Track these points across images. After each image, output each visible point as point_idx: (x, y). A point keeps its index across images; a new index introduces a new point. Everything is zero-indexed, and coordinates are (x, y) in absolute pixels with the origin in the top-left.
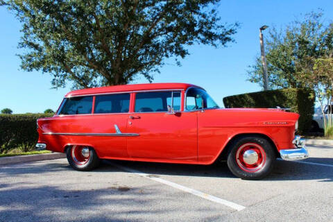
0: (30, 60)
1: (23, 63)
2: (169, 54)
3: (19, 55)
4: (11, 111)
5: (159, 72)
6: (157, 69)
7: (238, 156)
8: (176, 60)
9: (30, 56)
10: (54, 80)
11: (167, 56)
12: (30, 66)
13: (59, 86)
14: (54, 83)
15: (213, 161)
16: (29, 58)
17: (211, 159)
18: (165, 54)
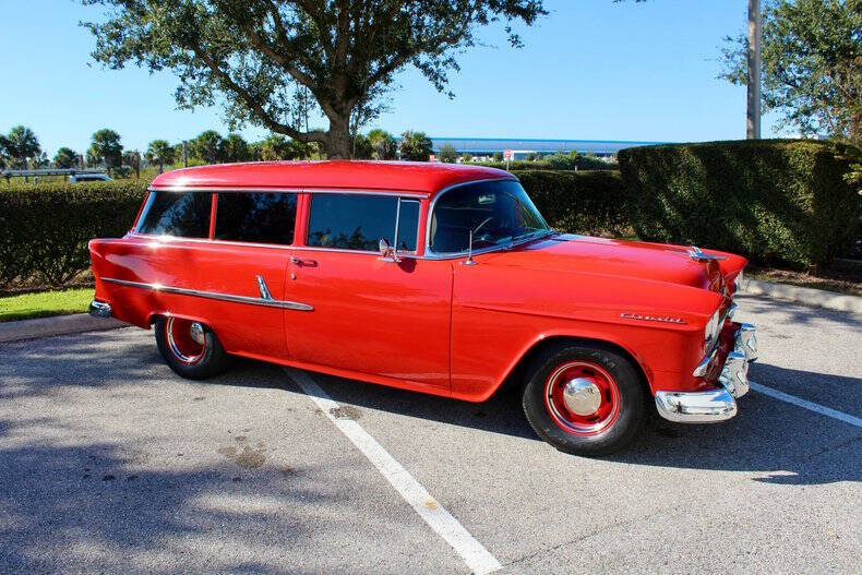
0: (117, 37)
1: (100, 44)
2: (490, 14)
3: (88, 25)
4: (118, 137)
5: (457, 67)
6: (451, 60)
7: (549, 390)
8: (509, 30)
9: (117, 26)
10: (180, 89)
11: (482, 19)
12: (118, 54)
13: (196, 101)
14: (180, 99)
15: (486, 396)
16: (115, 31)
17: (486, 385)
18: (475, 13)
